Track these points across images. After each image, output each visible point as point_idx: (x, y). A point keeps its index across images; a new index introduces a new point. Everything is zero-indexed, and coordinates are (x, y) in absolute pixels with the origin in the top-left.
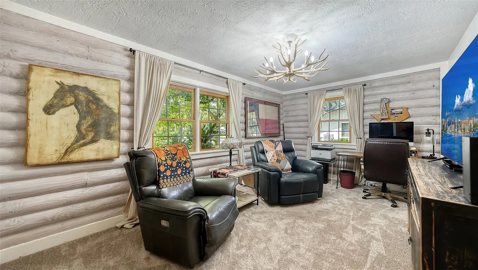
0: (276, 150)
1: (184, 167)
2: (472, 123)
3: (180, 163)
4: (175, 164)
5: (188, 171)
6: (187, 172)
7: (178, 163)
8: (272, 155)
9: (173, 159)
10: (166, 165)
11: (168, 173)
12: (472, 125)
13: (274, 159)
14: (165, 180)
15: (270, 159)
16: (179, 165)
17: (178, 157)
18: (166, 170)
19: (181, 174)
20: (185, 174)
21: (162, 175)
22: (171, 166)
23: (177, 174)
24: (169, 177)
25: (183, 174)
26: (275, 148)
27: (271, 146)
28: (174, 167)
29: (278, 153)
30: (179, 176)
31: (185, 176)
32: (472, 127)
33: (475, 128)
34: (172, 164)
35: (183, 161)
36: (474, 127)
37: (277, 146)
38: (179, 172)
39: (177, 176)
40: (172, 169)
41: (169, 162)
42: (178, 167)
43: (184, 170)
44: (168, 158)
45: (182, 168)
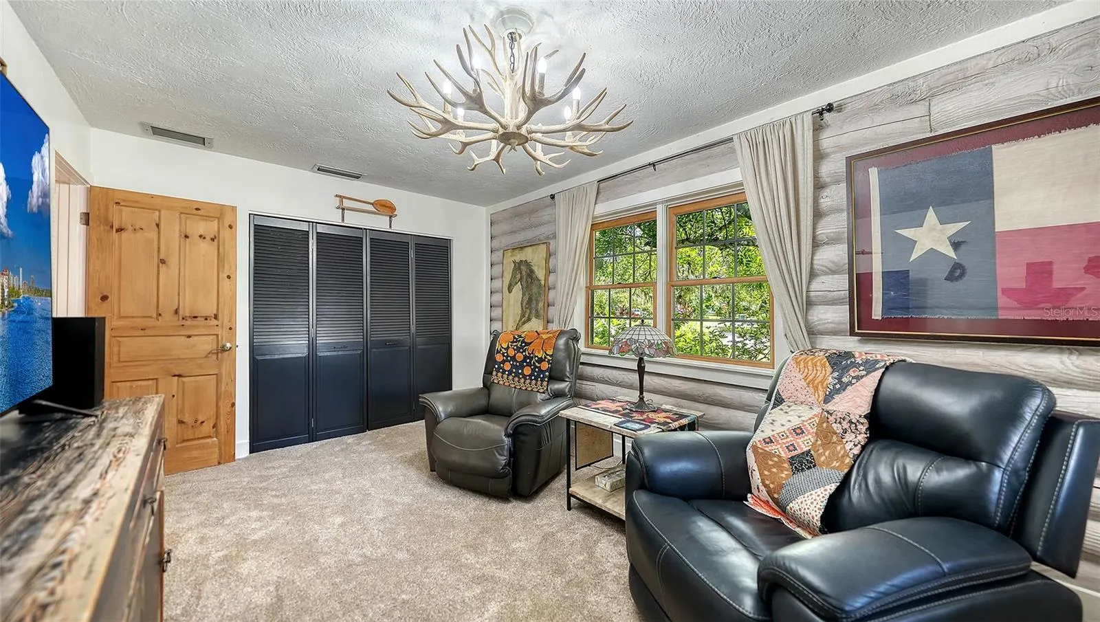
0: (830, 407)
1: (537, 367)
2: (5, 285)
3: (531, 359)
4: (520, 357)
5: (542, 376)
6: (540, 377)
7: (525, 357)
8: (796, 422)
9: (518, 350)
10: (506, 354)
11: (507, 366)
12: (6, 290)
13: (791, 447)
14: (500, 374)
15: (768, 433)
16: (528, 361)
17: (530, 348)
18: (504, 362)
19: (530, 376)
20: (536, 379)
21: (496, 366)
22: (513, 358)
23: (522, 373)
24: (507, 373)
25: (533, 378)
26: (827, 400)
27: (813, 380)
28: (517, 361)
29: (829, 426)
30: (525, 377)
31: (534, 382)
32: (6, 294)
33: (12, 299)
34: (515, 355)
35: (536, 356)
36: (9, 296)
37: (844, 387)
38: (527, 371)
39: (521, 376)
40: (515, 363)
41: (511, 352)
42: (525, 364)
43: (536, 371)
44: (511, 345)
45: (533, 367)
